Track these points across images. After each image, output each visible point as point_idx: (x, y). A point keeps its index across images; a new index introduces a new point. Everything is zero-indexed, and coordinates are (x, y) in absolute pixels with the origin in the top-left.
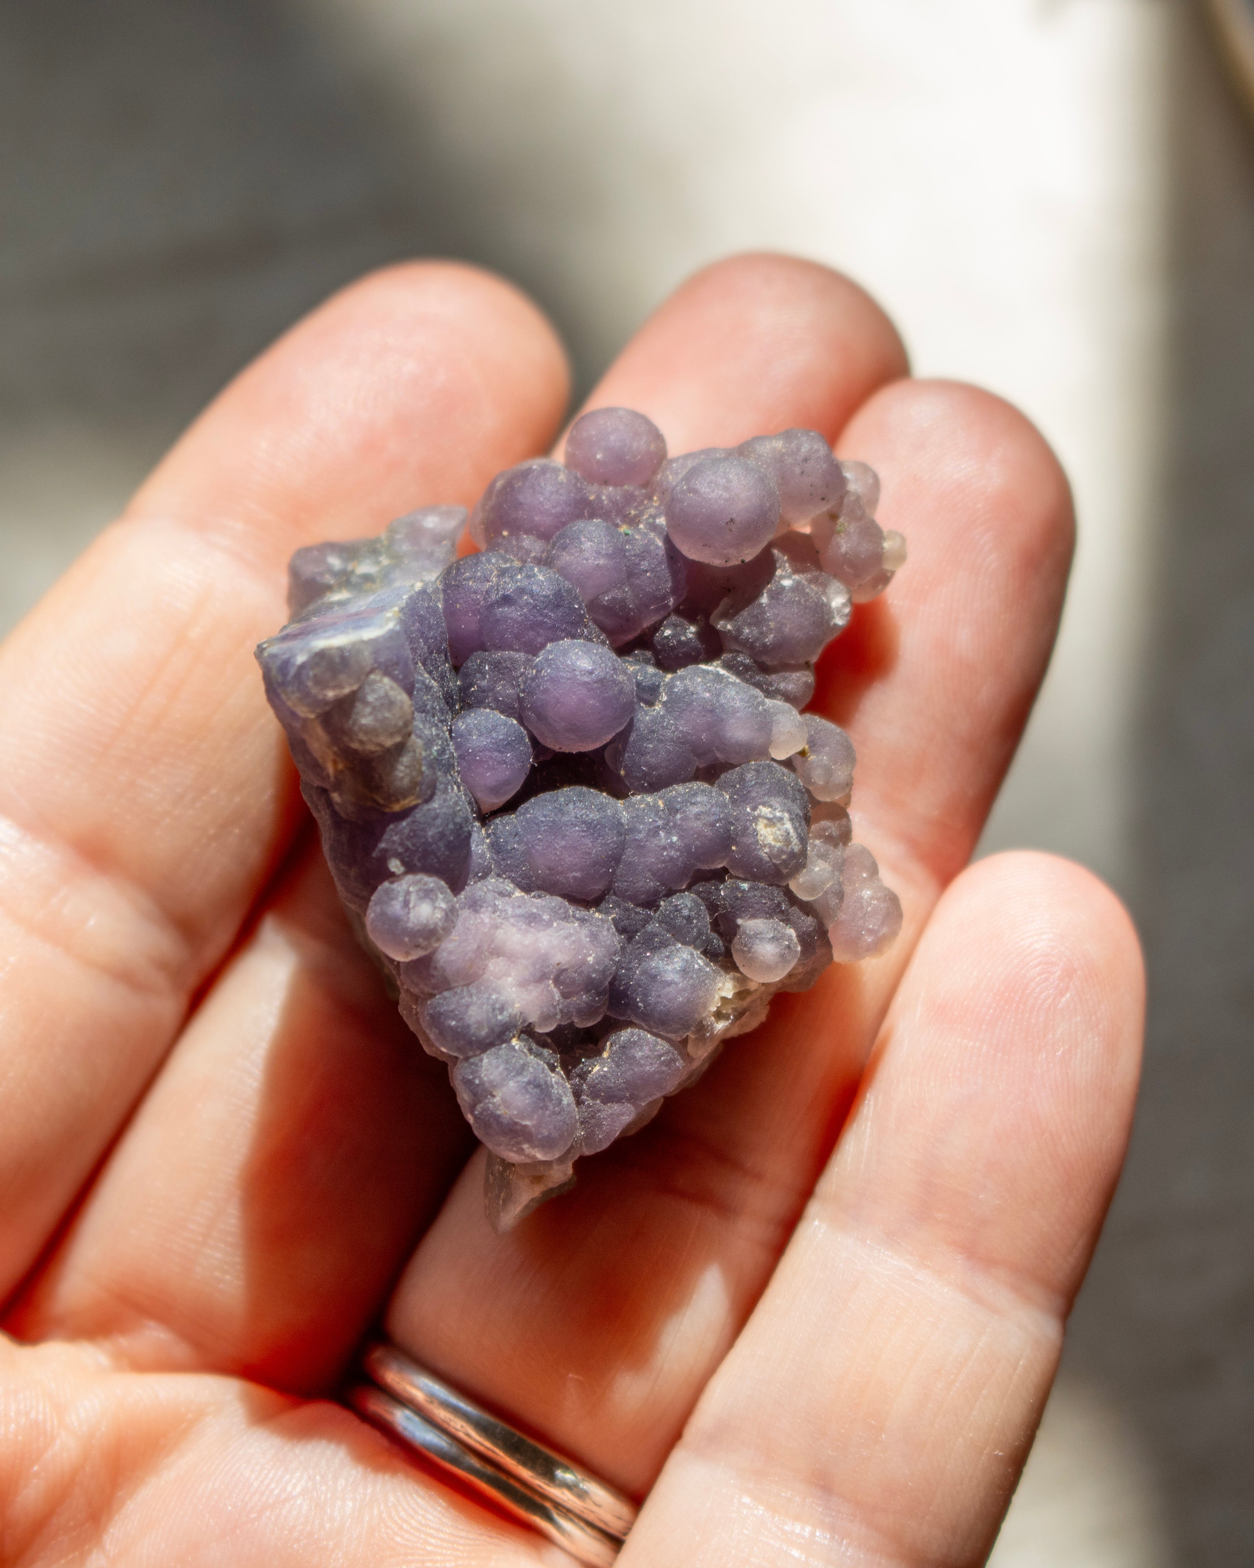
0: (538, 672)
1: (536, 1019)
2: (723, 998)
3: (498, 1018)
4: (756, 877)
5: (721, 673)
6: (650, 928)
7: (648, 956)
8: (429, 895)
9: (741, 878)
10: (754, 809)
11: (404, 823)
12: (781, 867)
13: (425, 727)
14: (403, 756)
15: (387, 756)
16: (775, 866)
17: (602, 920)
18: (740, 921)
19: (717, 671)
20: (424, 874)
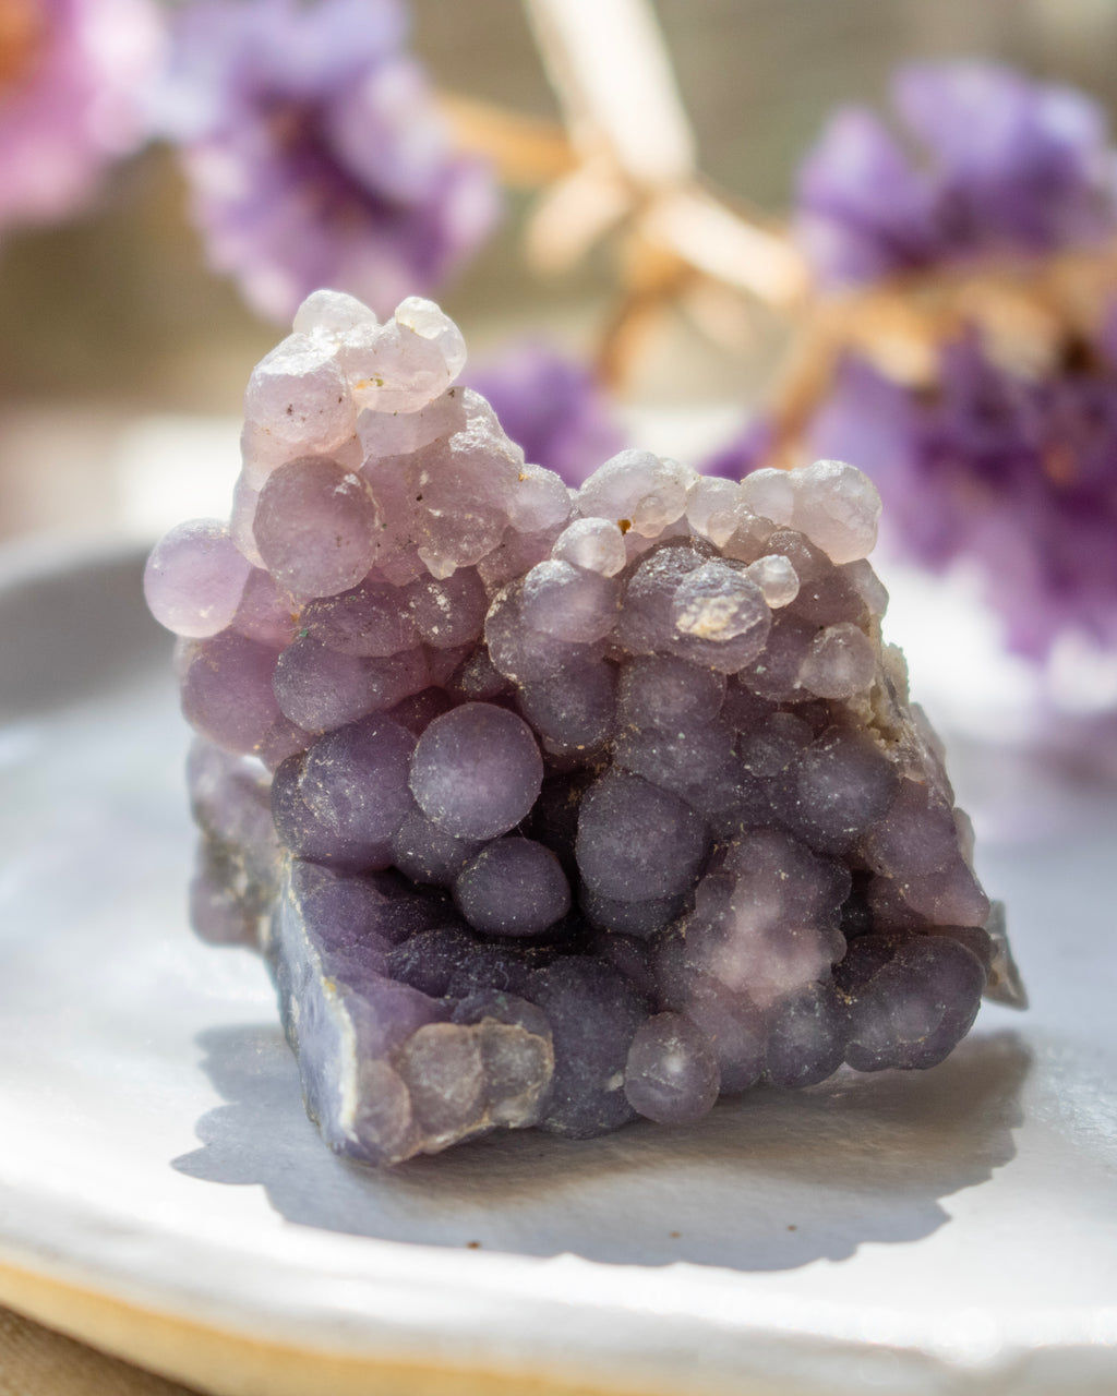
0: (439, 814)
1: (829, 961)
2: (874, 724)
3: (817, 1015)
4: (755, 653)
5: (505, 598)
6: (771, 792)
7: (801, 804)
8: (658, 1053)
9: (749, 670)
10: (677, 631)
11: (571, 1063)
12: (753, 624)
13: (466, 995)
14: (498, 1051)
15: (492, 1068)
16: (751, 631)
17: (742, 843)
18: (797, 685)
19: (502, 602)
20: (631, 1050)
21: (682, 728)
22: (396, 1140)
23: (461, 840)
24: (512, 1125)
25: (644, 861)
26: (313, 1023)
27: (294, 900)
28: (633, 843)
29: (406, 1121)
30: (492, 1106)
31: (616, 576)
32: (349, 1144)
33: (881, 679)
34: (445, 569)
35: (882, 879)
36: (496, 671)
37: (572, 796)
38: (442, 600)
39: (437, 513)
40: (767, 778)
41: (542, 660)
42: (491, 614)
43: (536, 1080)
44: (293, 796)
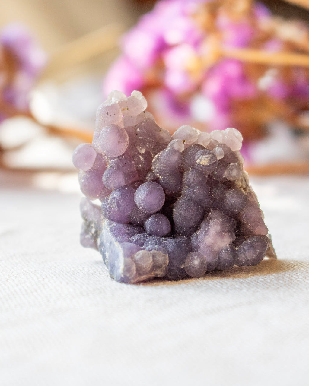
0: (141, 207)
1: (232, 240)
2: (241, 187)
3: (229, 252)
4: (214, 169)
5: (157, 157)
6: (218, 201)
7: (225, 204)
8: (193, 260)
9: (213, 173)
10: (196, 163)
11: (173, 261)
12: (214, 162)
13: (148, 246)
14: (156, 257)
15: (155, 261)
16: (213, 163)
17: (211, 213)
18: (224, 177)
19: (156, 158)
20: (186, 259)
21: (198, 186)
22: (133, 276)
23: (146, 213)
24: (159, 276)
25: (189, 217)
26: (112, 254)
27: (107, 228)
28: (186, 212)
29: (135, 272)
30: (154, 270)
31: (182, 152)
32: (121, 278)
33: (243, 177)
34: (143, 151)
35: (243, 223)
36: (154, 174)
37: (172, 205)
38: (142, 159)
39: (141, 138)
40: (217, 198)
41: (165, 170)
42: (153, 161)
43: (165, 265)
44: (107, 205)
